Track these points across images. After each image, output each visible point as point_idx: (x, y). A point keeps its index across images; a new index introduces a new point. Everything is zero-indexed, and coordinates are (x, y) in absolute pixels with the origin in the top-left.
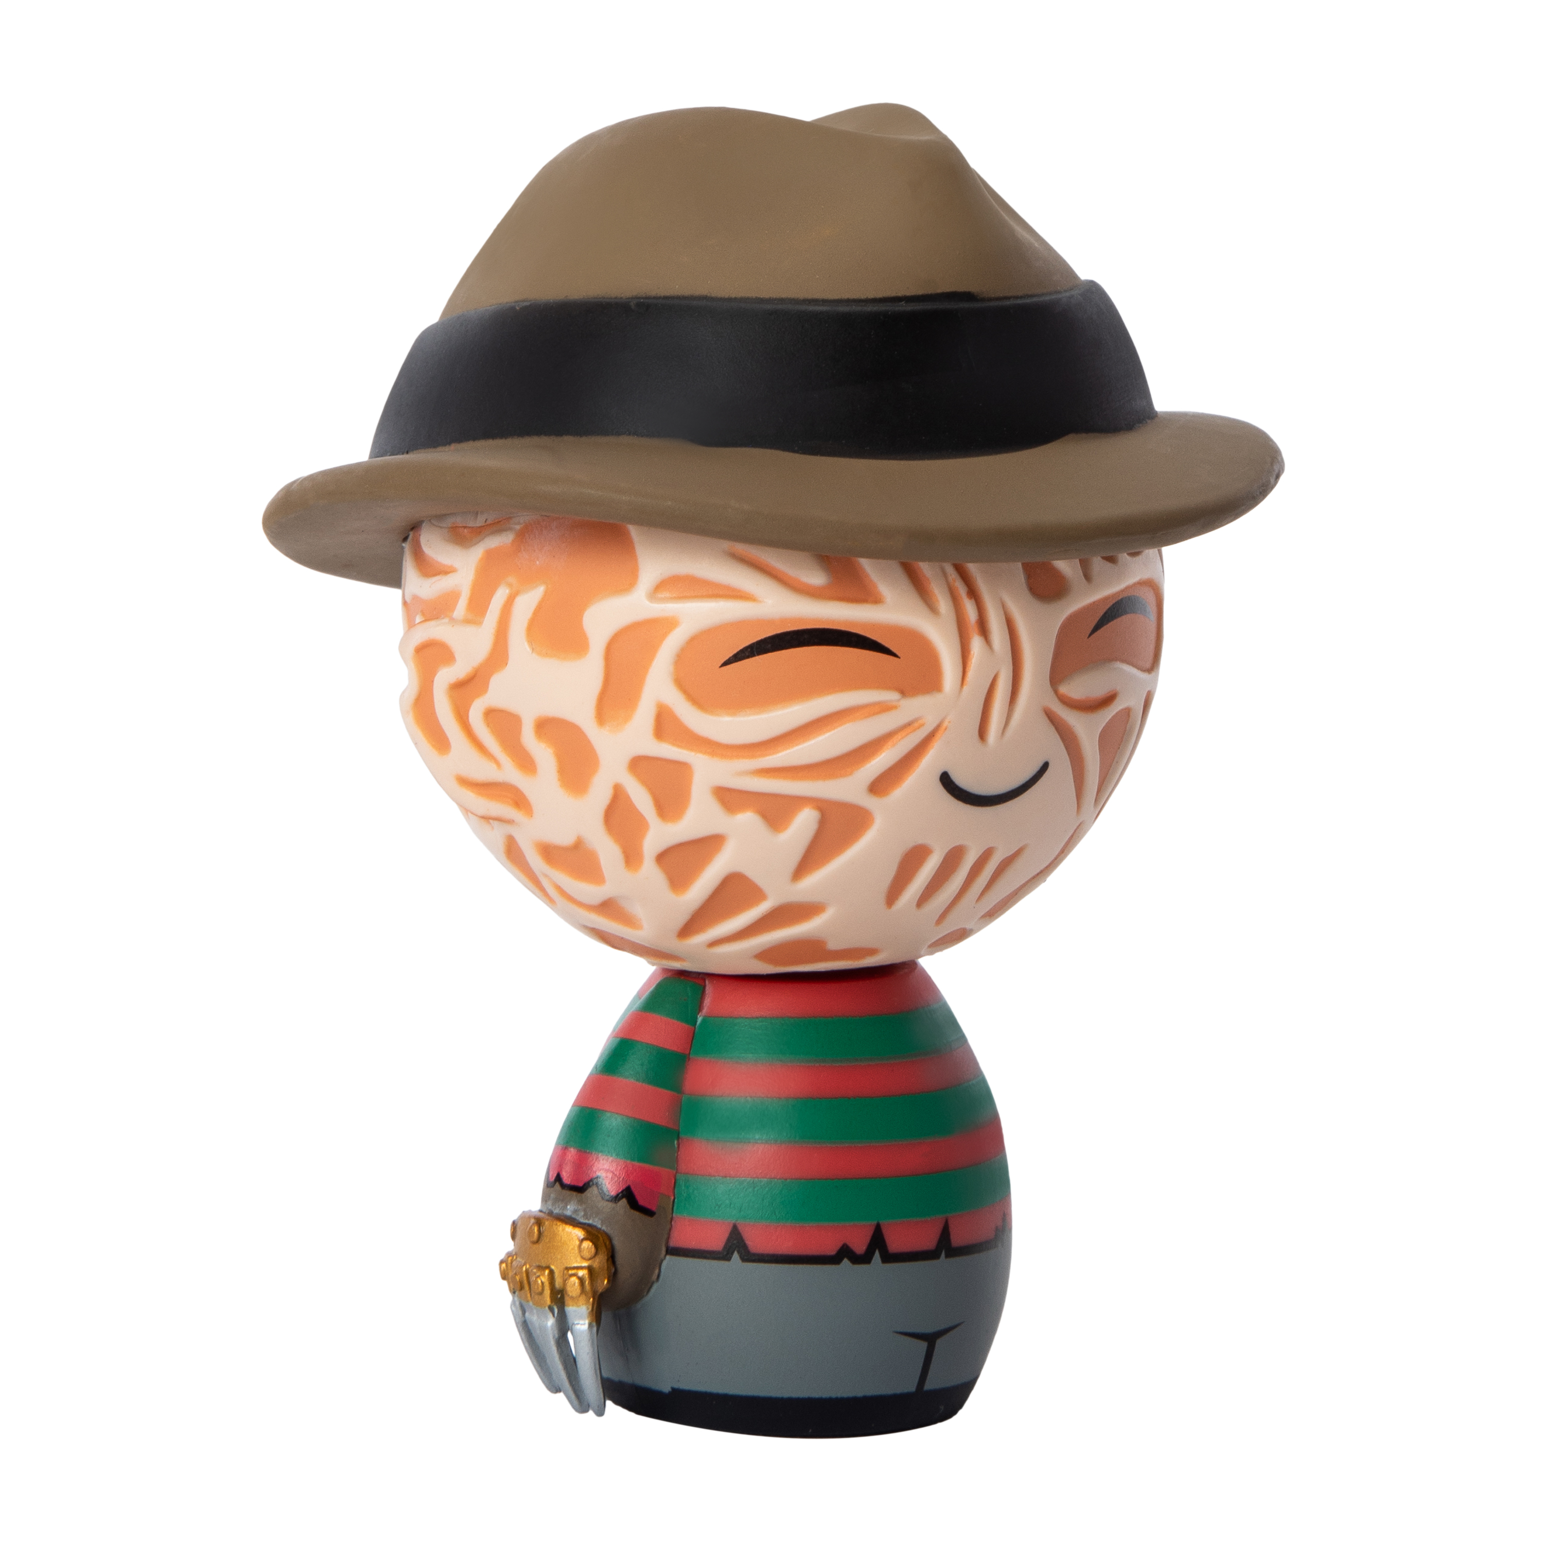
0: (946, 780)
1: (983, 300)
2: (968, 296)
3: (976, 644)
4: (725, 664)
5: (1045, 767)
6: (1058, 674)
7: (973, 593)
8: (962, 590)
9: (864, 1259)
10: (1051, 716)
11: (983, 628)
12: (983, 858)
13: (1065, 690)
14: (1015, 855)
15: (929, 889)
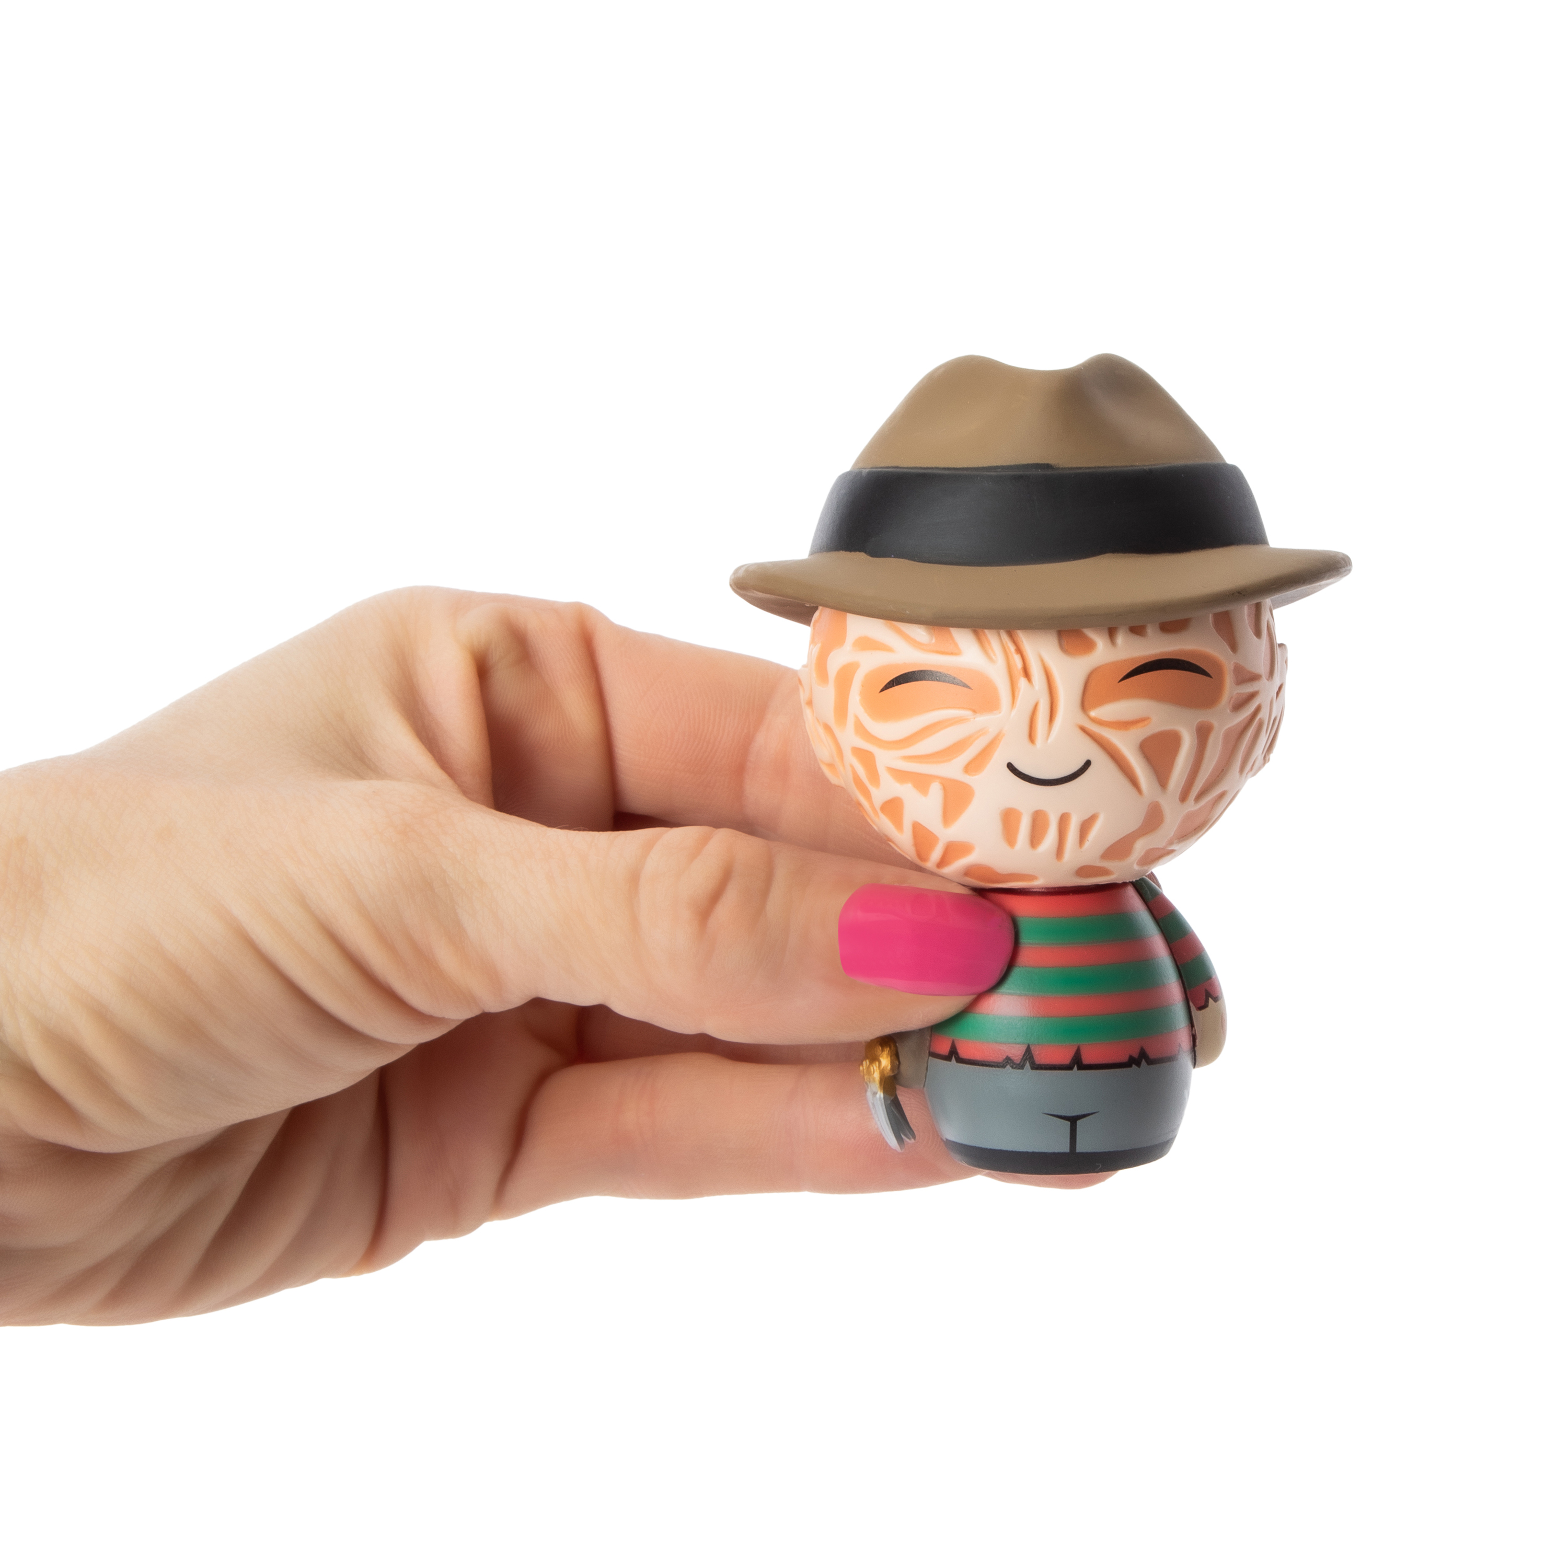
0: (1011, 767)
1: (1058, 469)
2: (1048, 466)
3: (1022, 682)
4: (882, 690)
5: (1088, 764)
6: (1085, 704)
7: (1019, 651)
8: (1012, 648)
9: (1020, 1066)
10: (1083, 729)
11: (1026, 673)
12: (1064, 820)
13: (1093, 714)
14: (1092, 820)
15: (1035, 839)
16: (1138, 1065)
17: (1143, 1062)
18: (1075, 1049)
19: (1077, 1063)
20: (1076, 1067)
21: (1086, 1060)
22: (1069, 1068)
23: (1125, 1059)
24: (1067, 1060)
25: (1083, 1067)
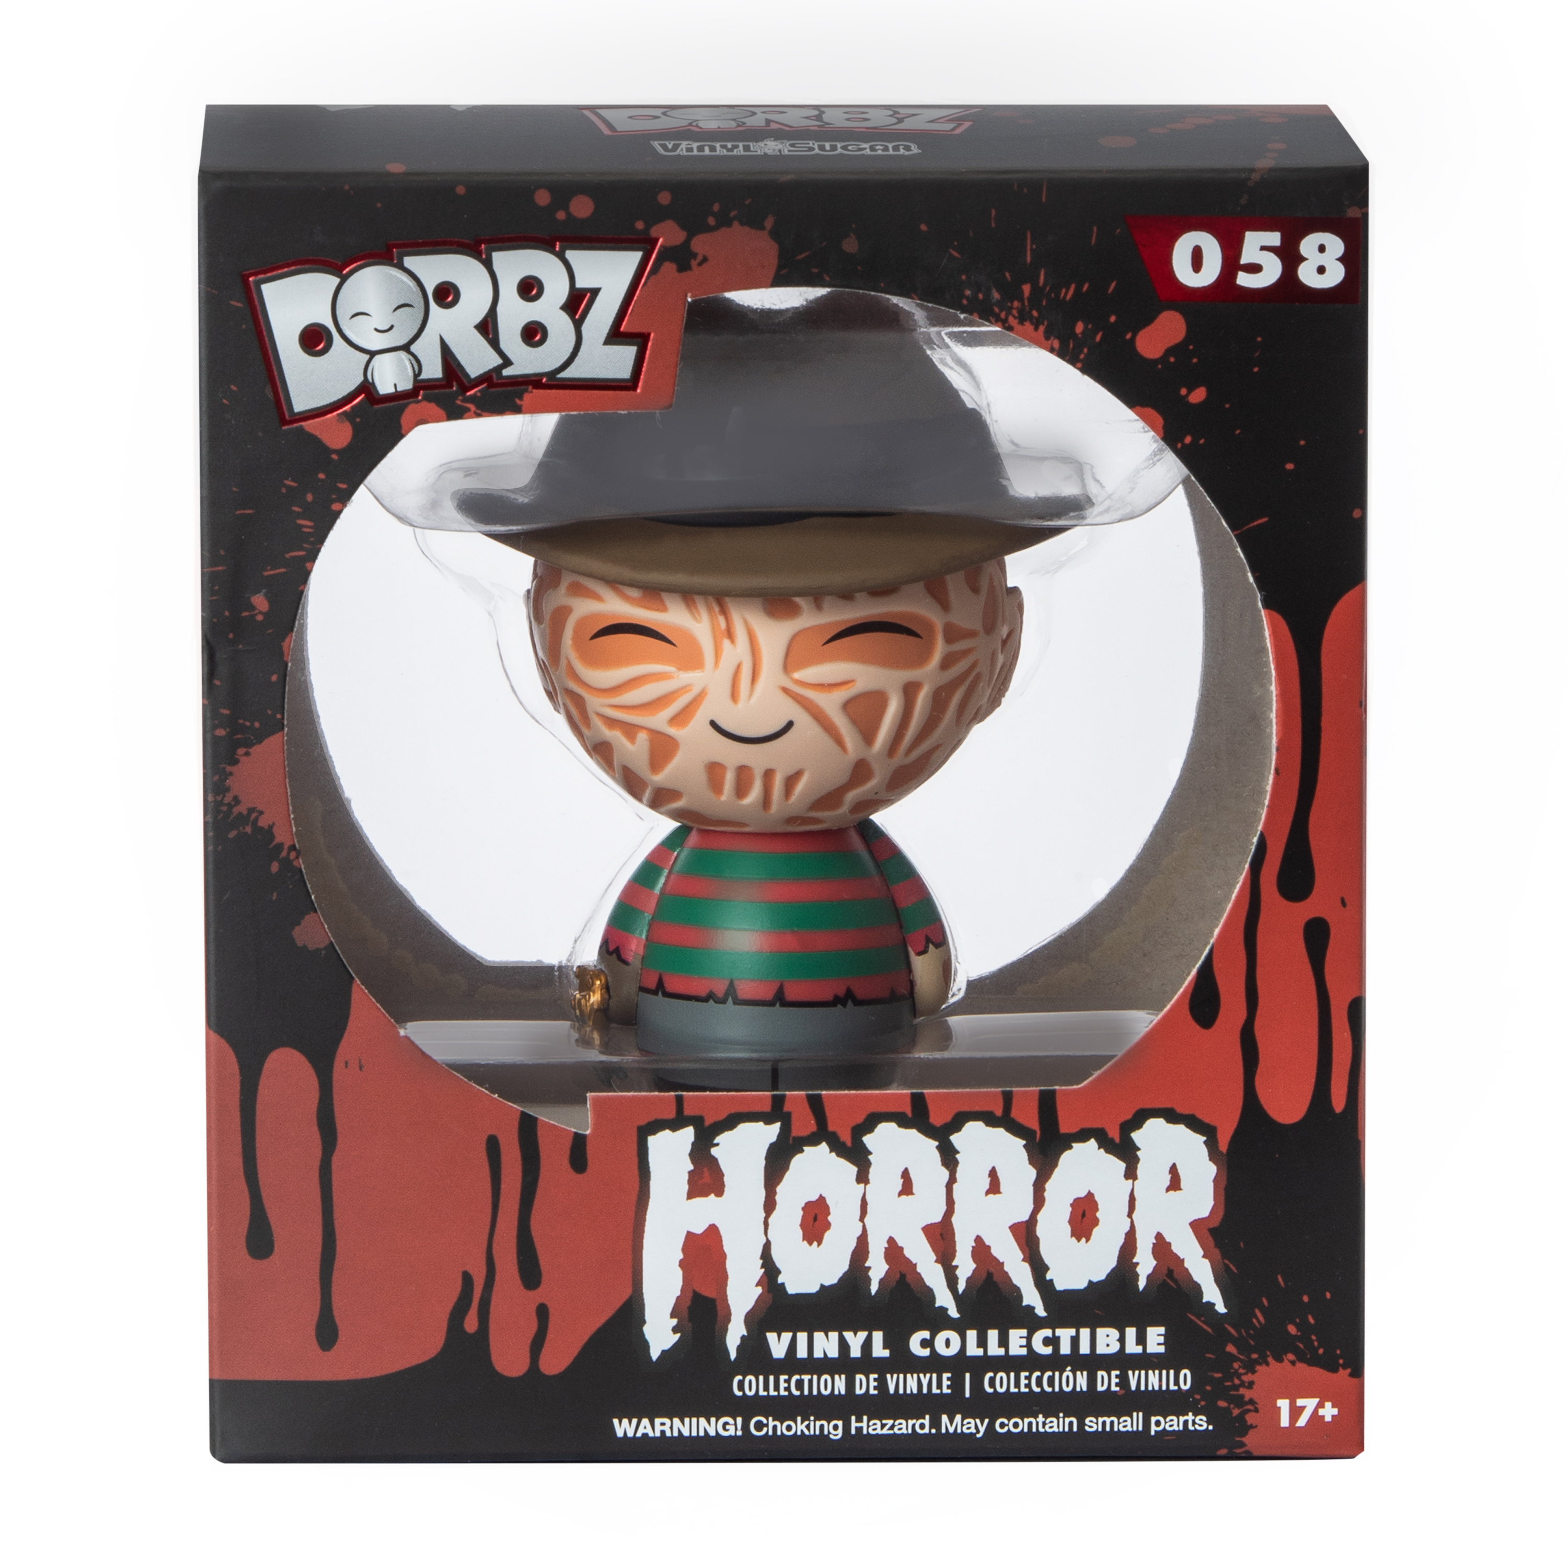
0: (714, 725)
3: (726, 643)
4: (592, 638)
5: (790, 725)
6: (789, 663)
8: (717, 610)
9: (723, 1001)
10: (785, 690)
11: (730, 634)
12: (768, 775)
13: (797, 675)
14: (797, 775)
15: (741, 790)
16: (844, 1005)
17: (850, 1002)
18: (778, 985)
19: (780, 999)
20: (778, 1004)
21: (790, 995)
22: (771, 1004)
23: (830, 997)
24: (769, 995)
25: (785, 1004)
